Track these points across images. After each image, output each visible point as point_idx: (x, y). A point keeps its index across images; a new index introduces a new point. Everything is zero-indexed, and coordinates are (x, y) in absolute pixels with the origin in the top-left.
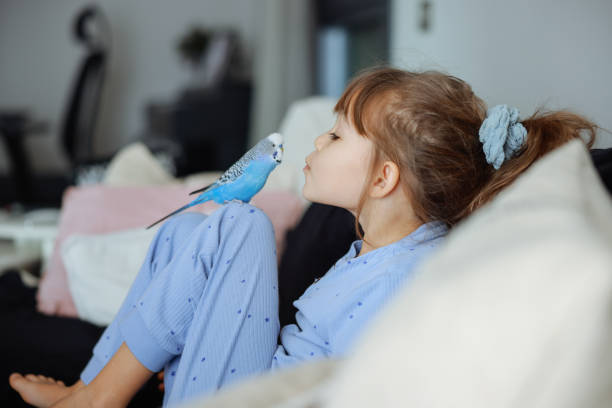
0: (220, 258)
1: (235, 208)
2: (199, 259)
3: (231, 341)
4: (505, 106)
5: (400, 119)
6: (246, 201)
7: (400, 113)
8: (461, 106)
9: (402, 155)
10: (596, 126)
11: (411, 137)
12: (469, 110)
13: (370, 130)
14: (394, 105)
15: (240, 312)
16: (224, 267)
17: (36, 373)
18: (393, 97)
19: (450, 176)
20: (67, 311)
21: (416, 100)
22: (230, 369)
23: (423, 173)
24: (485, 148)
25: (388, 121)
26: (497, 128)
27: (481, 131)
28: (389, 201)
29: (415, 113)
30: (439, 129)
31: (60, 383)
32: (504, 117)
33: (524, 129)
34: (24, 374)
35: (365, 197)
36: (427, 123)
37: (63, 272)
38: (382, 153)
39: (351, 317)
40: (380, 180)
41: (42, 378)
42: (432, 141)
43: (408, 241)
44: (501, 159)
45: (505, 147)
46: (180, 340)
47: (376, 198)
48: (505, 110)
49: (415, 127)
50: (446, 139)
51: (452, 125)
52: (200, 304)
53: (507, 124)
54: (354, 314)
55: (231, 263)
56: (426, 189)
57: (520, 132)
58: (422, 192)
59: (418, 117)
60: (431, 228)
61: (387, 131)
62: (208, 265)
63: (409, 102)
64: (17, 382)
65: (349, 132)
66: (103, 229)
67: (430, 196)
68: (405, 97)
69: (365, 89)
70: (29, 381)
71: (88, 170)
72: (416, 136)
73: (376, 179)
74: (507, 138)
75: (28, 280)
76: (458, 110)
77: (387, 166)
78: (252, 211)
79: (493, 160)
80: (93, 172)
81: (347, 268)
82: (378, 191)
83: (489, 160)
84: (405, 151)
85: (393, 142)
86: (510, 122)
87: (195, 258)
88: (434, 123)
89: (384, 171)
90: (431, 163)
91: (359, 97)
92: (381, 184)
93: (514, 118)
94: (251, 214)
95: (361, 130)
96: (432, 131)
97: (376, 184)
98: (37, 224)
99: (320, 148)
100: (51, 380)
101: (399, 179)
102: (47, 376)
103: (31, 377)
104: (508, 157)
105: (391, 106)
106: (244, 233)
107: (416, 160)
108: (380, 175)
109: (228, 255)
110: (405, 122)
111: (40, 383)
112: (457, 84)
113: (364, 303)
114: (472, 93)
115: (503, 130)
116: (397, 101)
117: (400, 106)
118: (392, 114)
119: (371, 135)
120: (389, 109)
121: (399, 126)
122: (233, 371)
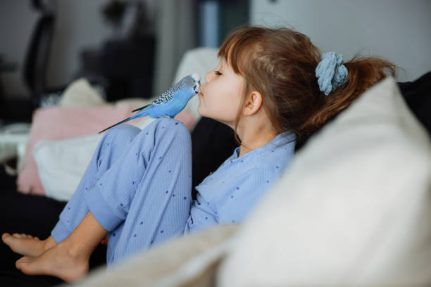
0: (155, 154)
1: (165, 122)
2: (141, 155)
3: (160, 212)
4: (334, 53)
5: (262, 63)
6: (172, 117)
7: (262, 58)
8: (303, 53)
9: (264, 87)
10: (394, 66)
11: (269, 75)
12: (309, 56)
13: (242, 70)
14: (258, 53)
15: (167, 192)
16: (157, 161)
17: (20, 233)
18: (258, 47)
19: (296, 101)
20: (37, 191)
21: (273, 50)
22: (160, 230)
23: (278, 99)
24: (319, 81)
25: (254, 64)
26: (328, 68)
27: (317, 70)
28: (256, 117)
29: (272, 59)
30: (289, 70)
31: (36, 238)
32: (333, 61)
33: (345, 69)
34: (11, 234)
35: (240, 115)
36: (280, 66)
37: (35, 166)
38: (251, 86)
39: (232, 197)
40: (249, 103)
41: (24, 235)
42: (284, 78)
43: (270, 146)
44: (330, 90)
45: (333, 81)
46: (126, 210)
47: (247, 116)
48: (333, 56)
49: (272, 69)
50: (293, 76)
51: (297, 67)
52: (139, 186)
53: (335, 65)
54: (233, 195)
55: (162, 158)
56: (280, 110)
57: (343, 70)
58: (278, 111)
59: (274, 62)
60: (284, 136)
61: (253, 70)
62: (147, 160)
63: (268, 51)
64: (7, 239)
65: (228, 71)
66: (60, 137)
67: (282, 114)
68: (265, 48)
69: (239, 41)
70: (15, 238)
71: (48, 97)
72: (273, 74)
73: (247, 103)
74: (334, 75)
75: (9, 171)
76: (301, 56)
77: (254, 94)
78: (177, 124)
79: (324, 90)
80: (51, 98)
81: (230, 166)
82: (248, 111)
83: (322, 89)
84: (266, 84)
85: (257, 78)
86: (337, 64)
87: (138, 154)
88: (285, 65)
89: (252, 98)
90: (283, 93)
91: (234, 47)
92: (250, 106)
93: (340, 61)
94: (177, 126)
95: (236, 70)
96: (284, 71)
97: (246, 106)
98: (13, 133)
99: (208, 81)
100: (30, 236)
101: (262, 103)
102: (27, 234)
103: (17, 235)
104: (335, 88)
105: (256, 53)
106: (171, 138)
107: (273, 90)
108: (249, 100)
109: (160, 153)
110: (265, 65)
111: (23, 238)
112: (300, 37)
113: (240, 187)
114: (311, 44)
115: (331, 70)
116: (261, 50)
117: (262, 54)
118: (256, 59)
119: (243, 73)
120: (255, 56)
121: (261, 67)
122: (162, 232)
